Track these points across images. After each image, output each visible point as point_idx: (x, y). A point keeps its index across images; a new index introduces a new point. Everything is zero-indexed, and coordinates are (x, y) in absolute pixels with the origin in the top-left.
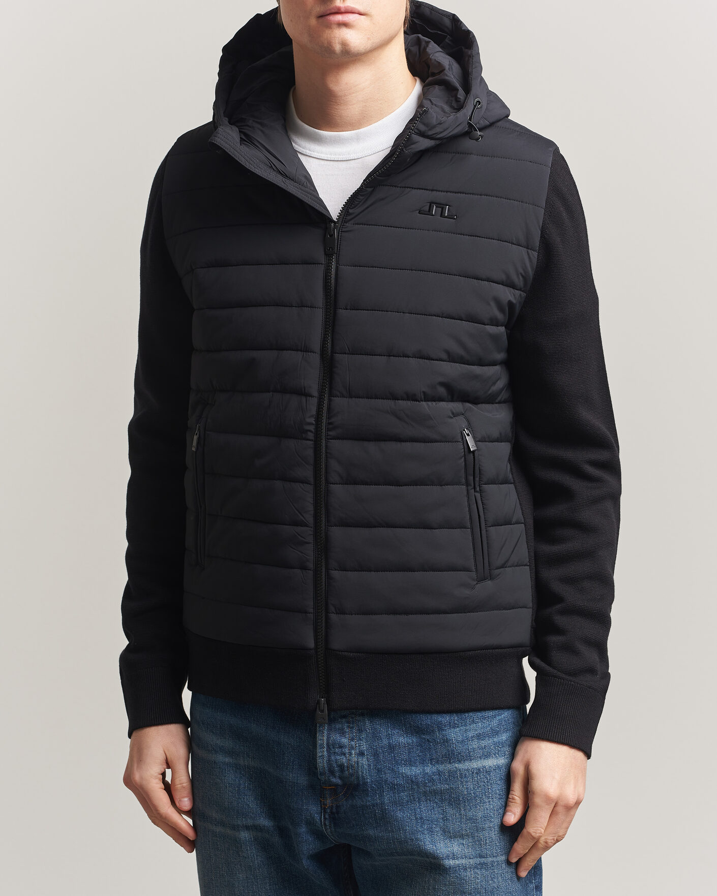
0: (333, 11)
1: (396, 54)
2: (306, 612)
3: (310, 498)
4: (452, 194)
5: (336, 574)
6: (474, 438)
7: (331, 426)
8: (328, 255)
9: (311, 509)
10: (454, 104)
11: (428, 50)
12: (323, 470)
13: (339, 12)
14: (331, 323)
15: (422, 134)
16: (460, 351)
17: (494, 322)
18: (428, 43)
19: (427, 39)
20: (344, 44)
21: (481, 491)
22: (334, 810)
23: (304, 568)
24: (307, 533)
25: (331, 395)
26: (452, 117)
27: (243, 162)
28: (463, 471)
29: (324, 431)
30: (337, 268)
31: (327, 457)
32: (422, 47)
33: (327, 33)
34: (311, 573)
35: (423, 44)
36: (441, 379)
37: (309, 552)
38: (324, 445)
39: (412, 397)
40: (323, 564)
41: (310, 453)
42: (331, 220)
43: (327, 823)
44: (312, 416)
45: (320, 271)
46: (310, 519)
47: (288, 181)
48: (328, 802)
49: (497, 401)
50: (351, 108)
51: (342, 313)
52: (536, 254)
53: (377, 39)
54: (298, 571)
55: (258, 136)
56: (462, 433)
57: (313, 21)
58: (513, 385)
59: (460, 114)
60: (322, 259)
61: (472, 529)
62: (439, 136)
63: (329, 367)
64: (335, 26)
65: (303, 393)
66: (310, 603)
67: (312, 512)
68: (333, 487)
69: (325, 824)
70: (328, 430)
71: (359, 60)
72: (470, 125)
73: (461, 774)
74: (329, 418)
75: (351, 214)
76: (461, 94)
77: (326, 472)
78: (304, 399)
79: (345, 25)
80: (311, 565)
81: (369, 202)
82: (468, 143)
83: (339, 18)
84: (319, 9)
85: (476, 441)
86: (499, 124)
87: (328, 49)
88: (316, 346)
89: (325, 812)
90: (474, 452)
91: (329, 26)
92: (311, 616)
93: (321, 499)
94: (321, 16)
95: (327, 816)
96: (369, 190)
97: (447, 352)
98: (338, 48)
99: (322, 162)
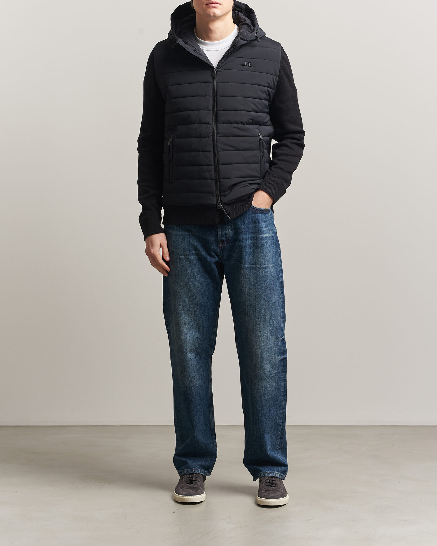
0: (211, 3)
1: (230, 17)
2: (213, 193)
3: (212, 156)
4: (251, 59)
5: (222, 180)
6: (262, 135)
7: (218, 133)
8: (214, 79)
9: (213, 160)
10: (250, 31)
11: (239, 14)
12: (216, 148)
13: (213, 3)
14: (216, 101)
15: (242, 39)
16: (256, 109)
17: (265, 100)
18: (238, 13)
19: (238, 12)
20: (214, 13)
21: (263, 152)
22: (223, 248)
23: (211, 179)
24: (212, 168)
25: (217, 124)
26: (251, 34)
27: (187, 49)
28: (259, 146)
29: (215, 135)
30: (217, 83)
31: (217, 143)
32: (237, 14)
33: (209, 10)
34: (214, 180)
35: (237, 13)
36: (250, 117)
37: (213, 174)
38: (216, 139)
39: (242, 123)
40: (218, 177)
41: (211, 142)
42: (214, 68)
43: (220, 252)
44: (211, 130)
45: (211, 84)
46: (213, 163)
47: (200, 56)
48: (221, 245)
49: (267, 125)
50: (216, 35)
51: (219, 97)
52: (277, 78)
53: (224, 12)
54: (210, 180)
55: (189, 42)
56: (258, 134)
57: (204, 6)
58: (272, 119)
59: (253, 33)
60: (212, 81)
61: (261, 164)
62: (247, 40)
63: (216, 115)
64: (211, 8)
65: (207, 123)
66: (214, 190)
67: (213, 161)
68: (220, 153)
69: (219, 253)
70: (217, 134)
71: (218, 19)
72: (256, 37)
73: (260, 238)
74: (217, 131)
75: (220, 66)
76: (252, 28)
77: (217, 148)
78: (208, 125)
79: (215, 7)
80: (214, 178)
81: (225, 63)
82: (256, 42)
83: (213, 5)
84: (206, 2)
85: (263, 136)
86: (263, 38)
87: (209, 15)
88: (211, 108)
89: (219, 249)
90: (262, 140)
91: (209, 8)
92: (215, 194)
93: (216, 156)
94: (207, 4)
95: (220, 250)
96: (226, 58)
97: (253, 109)
98: (212, 15)
99: (209, 51)
